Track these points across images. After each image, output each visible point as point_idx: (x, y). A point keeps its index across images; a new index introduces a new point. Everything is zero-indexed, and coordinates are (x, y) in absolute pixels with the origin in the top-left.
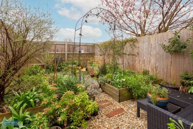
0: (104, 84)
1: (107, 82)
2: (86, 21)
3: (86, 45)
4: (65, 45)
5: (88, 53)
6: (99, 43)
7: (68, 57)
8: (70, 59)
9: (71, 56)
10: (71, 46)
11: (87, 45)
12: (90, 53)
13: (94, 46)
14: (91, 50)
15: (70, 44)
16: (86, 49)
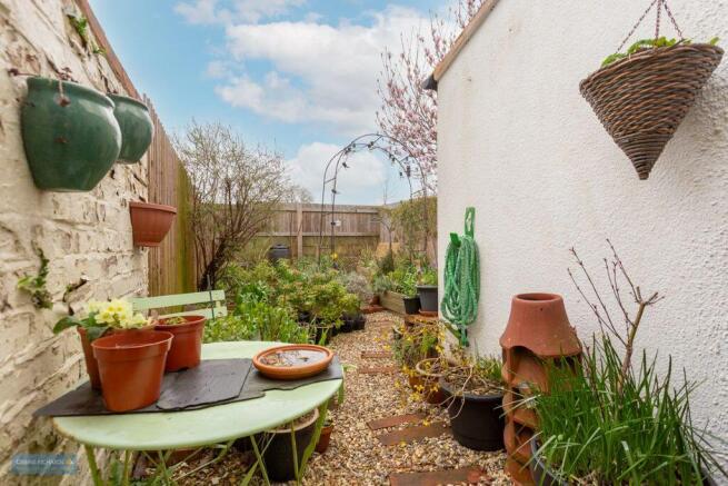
0: (386, 293)
1: (392, 290)
2: (344, 165)
3: (355, 212)
4: (295, 212)
5: (360, 234)
6: (392, 205)
7: (304, 246)
8: (310, 252)
9: (311, 242)
10: (313, 216)
11: (359, 211)
12: (365, 234)
13: (376, 213)
14: (369, 227)
15: (308, 210)
16: (356, 222)
